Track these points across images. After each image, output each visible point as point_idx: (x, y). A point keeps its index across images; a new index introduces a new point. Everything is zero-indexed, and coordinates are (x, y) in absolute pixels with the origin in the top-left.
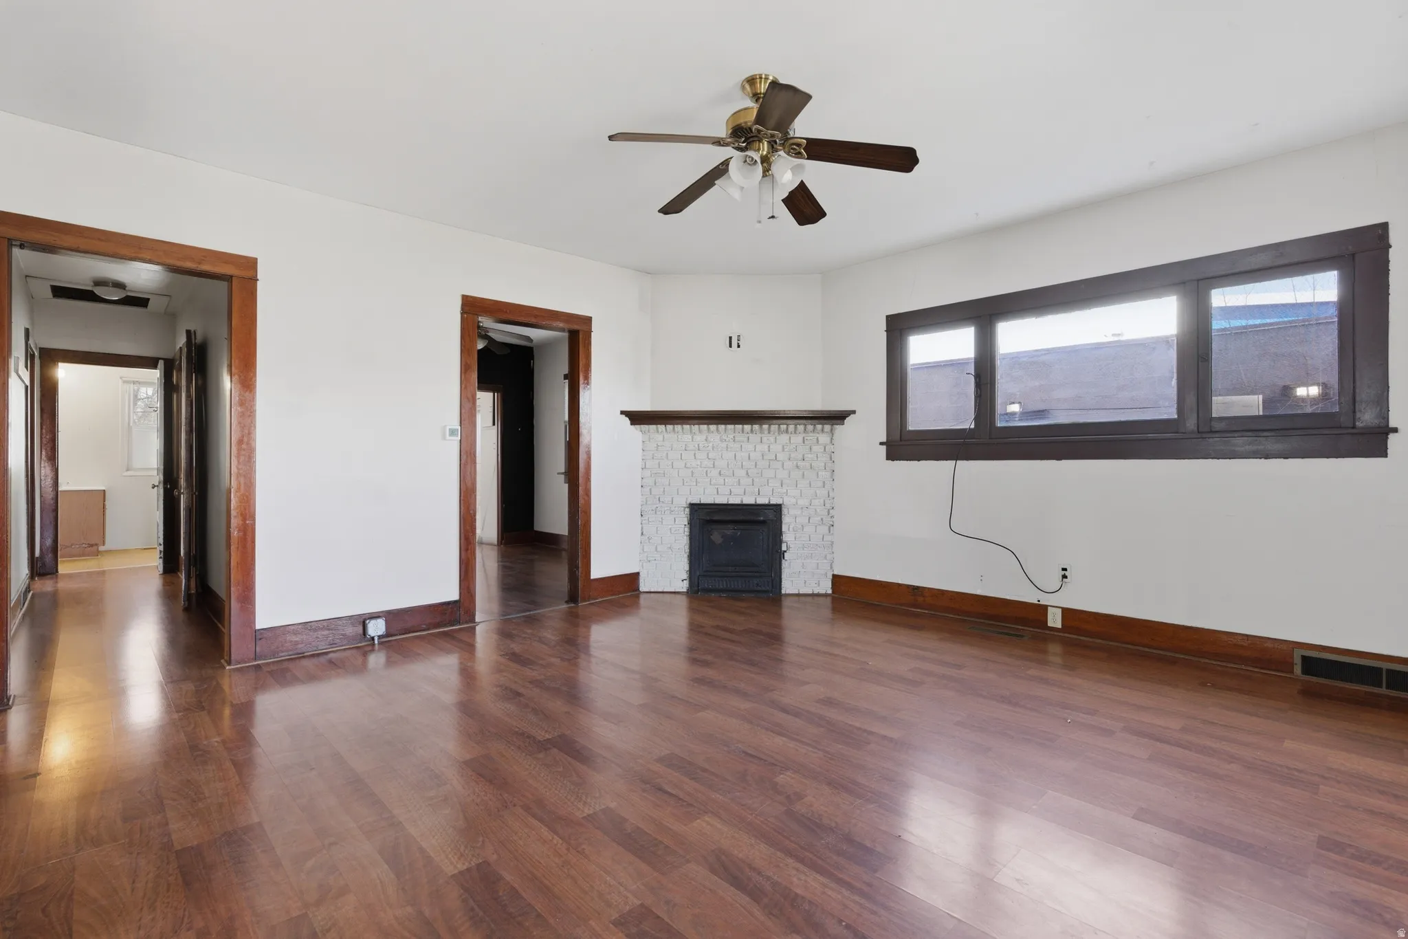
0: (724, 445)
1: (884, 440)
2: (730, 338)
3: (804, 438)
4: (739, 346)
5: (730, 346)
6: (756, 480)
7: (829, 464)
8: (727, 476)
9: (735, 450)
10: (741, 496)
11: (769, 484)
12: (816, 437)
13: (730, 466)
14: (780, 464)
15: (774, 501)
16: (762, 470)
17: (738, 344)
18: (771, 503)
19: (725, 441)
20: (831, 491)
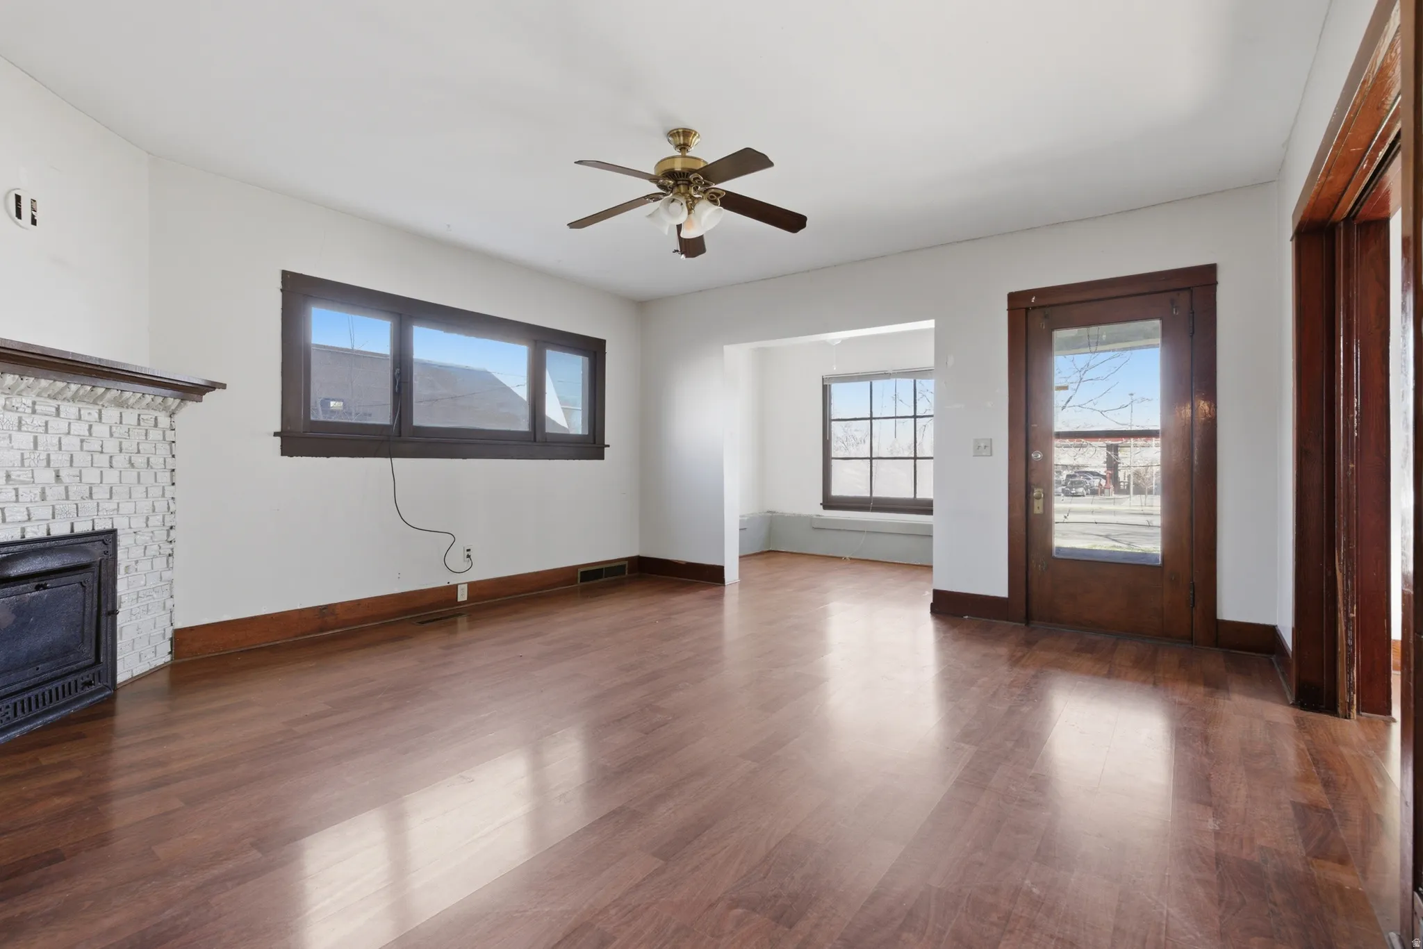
0: (13, 417)
1: (278, 429)
2: (18, 198)
3: (139, 415)
4: (34, 222)
5: (19, 215)
6: (72, 489)
7: (169, 460)
8: (23, 483)
9: (35, 430)
10: (47, 522)
11: (93, 495)
12: (154, 417)
13: (27, 463)
14: (106, 457)
15: (102, 525)
16: (83, 471)
17: (33, 216)
18: (97, 528)
19: (17, 408)
20: (171, 501)
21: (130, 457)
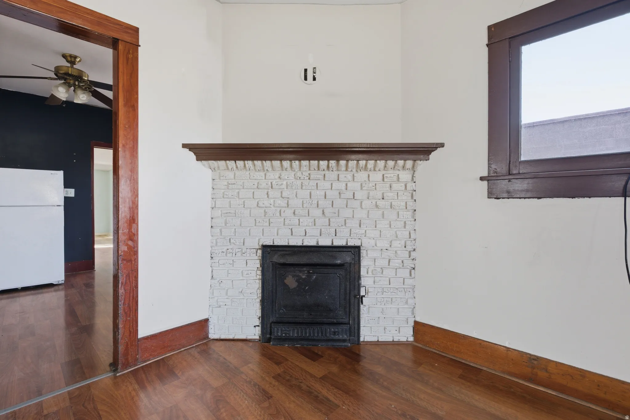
0: (299, 182)
1: (485, 174)
2: (306, 70)
3: (384, 174)
4: (314, 79)
5: (306, 79)
6: (333, 220)
7: (411, 203)
8: (302, 216)
9: (310, 188)
10: (317, 238)
11: (347, 224)
12: (396, 175)
13: (305, 205)
14: (358, 203)
15: (352, 243)
16: (340, 210)
17: (314, 76)
18: (349, 244)
19: (300, 178)
20: (412, 232)
21: (376, 202)
